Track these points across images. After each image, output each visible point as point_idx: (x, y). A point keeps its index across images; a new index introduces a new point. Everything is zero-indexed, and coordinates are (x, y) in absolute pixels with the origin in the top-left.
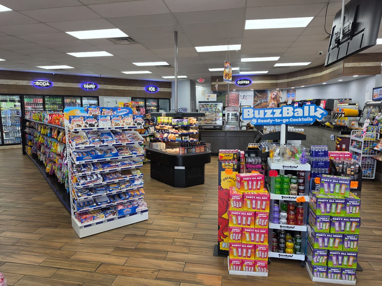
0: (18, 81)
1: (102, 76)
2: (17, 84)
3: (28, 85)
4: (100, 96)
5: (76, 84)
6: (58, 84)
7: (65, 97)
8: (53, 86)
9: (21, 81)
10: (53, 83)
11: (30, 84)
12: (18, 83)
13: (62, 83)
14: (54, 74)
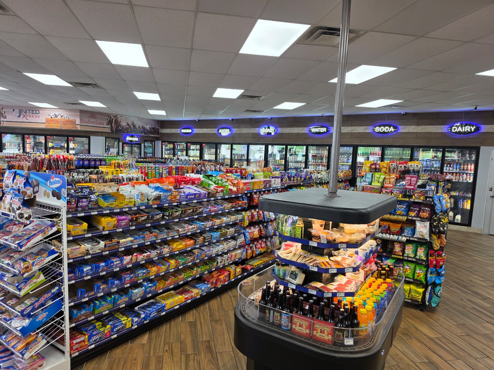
0: (353, 128)
1: (479, 108)
2: (352, 132)
3: (364, 132)
4: (482, 146)
5: (439, 126)
6: (407, 129)
7: (415, 149)
8: (399, 131)
9: (357, 128)
10: (400, 127)
11: (367, 131)
12: (354, 130)
13: (414, 127)
14: (403, 114)
